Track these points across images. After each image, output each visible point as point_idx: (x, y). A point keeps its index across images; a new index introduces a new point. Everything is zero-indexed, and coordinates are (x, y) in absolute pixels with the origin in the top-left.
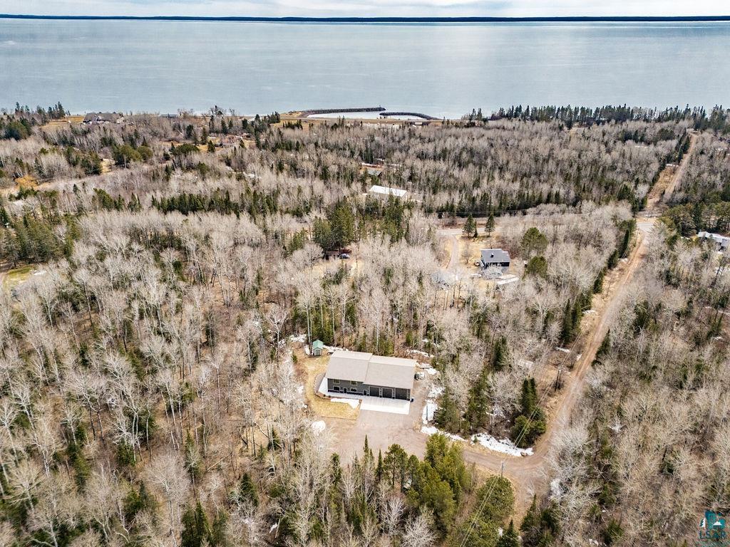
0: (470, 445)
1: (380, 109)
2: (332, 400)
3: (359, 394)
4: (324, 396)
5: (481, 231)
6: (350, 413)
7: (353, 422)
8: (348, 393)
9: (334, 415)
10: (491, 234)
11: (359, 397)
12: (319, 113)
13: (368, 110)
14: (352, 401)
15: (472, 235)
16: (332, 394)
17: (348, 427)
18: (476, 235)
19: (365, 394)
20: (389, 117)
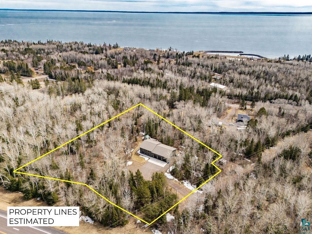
0: (179, 184)
1: (241, 52)
2: (140, 156)
3: (150, 156)
4: (138, 154)
5: (248, 107)
6: (143, 161)
7: (142, 165)
8: (147, 155)
9: (137, 161)
10: (253, 109)
11: (149, 157)
12: (212, 52)
13: (235, 52)
14: (146, 158)
15: (244, 108)
16: (141, 154)
17: (139, 166)
18: (245, 109)
19: (152, 157)
20: (242, 56)
